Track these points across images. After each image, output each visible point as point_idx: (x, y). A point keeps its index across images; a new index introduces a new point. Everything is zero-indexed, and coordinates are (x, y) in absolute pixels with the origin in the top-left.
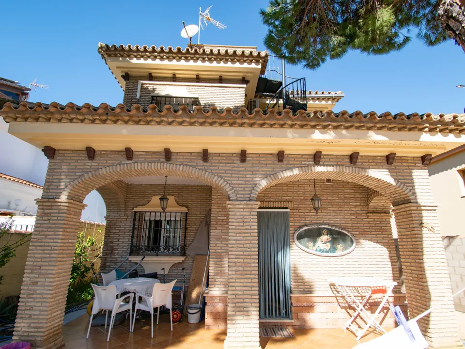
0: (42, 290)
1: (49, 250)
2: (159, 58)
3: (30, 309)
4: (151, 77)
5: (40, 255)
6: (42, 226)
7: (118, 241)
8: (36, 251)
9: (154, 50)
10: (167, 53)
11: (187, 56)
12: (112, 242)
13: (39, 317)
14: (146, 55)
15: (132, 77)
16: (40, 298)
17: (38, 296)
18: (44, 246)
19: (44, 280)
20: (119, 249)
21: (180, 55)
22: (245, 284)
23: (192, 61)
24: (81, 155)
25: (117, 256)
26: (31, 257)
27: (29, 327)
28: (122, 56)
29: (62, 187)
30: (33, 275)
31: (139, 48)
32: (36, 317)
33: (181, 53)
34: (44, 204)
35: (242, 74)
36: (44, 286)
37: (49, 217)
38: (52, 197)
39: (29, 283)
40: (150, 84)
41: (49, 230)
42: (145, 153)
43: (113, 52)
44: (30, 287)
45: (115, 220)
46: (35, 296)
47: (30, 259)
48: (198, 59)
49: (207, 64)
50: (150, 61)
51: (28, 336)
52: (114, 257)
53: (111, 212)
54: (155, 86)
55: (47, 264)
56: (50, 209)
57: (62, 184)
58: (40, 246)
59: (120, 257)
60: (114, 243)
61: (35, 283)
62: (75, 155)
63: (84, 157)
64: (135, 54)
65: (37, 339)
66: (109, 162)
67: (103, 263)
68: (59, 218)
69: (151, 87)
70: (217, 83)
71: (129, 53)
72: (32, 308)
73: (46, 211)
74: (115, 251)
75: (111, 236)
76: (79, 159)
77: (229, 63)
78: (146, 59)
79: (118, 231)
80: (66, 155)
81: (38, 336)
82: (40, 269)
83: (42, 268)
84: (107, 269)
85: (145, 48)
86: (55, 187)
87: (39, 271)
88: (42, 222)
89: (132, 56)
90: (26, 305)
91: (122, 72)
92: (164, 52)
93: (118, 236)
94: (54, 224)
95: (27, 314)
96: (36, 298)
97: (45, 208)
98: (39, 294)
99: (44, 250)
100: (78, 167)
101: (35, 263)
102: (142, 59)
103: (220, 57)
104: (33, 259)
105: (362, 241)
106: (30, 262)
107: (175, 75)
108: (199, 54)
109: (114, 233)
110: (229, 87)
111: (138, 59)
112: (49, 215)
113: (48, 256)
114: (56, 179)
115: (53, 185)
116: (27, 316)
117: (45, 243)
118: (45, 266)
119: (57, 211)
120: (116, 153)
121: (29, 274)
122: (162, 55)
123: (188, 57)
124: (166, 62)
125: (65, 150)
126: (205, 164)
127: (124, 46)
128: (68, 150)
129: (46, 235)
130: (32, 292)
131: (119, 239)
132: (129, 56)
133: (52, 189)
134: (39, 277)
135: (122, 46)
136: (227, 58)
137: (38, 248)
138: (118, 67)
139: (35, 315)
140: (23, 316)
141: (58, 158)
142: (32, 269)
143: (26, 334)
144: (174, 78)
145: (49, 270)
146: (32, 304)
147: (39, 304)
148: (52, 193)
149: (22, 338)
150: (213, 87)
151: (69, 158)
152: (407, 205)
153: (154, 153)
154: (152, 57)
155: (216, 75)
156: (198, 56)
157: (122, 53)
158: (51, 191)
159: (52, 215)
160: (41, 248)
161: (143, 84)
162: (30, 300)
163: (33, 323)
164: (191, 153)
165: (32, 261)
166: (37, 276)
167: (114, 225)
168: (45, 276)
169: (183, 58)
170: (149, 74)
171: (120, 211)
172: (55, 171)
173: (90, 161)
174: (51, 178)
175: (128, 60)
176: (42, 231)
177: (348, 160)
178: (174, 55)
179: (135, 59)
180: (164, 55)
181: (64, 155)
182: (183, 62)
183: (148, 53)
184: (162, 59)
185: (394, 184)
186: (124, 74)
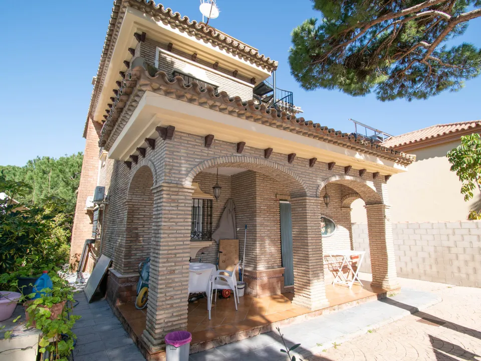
0: (180, 277)
1: (181, 237)
2: (187, 32)
3: (170, 299)
4: (170, 47)
5: (173, 243)
6: (171, 212)
7: (144, 227)
8: (169, 239)
9: (185, 22)
10: (197, 30)
11: (215, 40)
12: (136, 229)
13: (180, 304)
14: (175, 23)
15: (148, 39)
16: (180, 286)
17: (177, 284)
18: (176, 233)
19: (181, 267)
20: (145, 236)
21: (208, 37)
22: (317, 258)
23: (217, 47)
24: (197, 141)
25: (143, 244)
26: (165, 246)
27: (173, 316)
28: (147, 12)
29: (183, 172)
30: (170, 264)
31: (163, 8)
32: (177, 305)
33: (211, 36)
34: (172, 189)
35: (253, 75)
36: (182, 273)
37: (176, 203)
38: (175, 182)
39: (166, 272)
40: (168, 55)
41: (179, 217)
42: (249, 148)
43: (138, 4)
44: (168, 277)
45: (139, 204)
46: (174, 285)
47: (164, 248)
48: (223, 47)
49: (230, 55)
50: (177, 31)
51: (173, 325)
52: (140, 244)
53: (133, 194)
54: (174, 60)
55: (181, 251)
56: (176, 195)
57: (183, 169)
58: (173, 233)
59: (147, 244)
60: (139, 229)
61: (172, 272)
62: (192, 140)
63: (200, 143)
64: (163, 17)
65: (182, 326)
66: (223, 152)
67: (128, 252)
68: (186, 205)
69: (169, 59)
70: (231, 75)
71: (157, 13)
72: (172, 297)
73: (172, 197)
74: (140, 237)
75: (134, 221)
76: (196, 145)
77: (248, 62)
78: (173, 27)
79: (143, 216)
80: (183, 138)
81: (182, 324)
82: (175, 257)
83: (178, 255)
84: (132, 257)
85: (177, 15)
86: (177, 172)
87: (175, 259)
88: (171, 208)
89: (159, 18)
90: (165, 295)
91: (138, 29)
92: (195, 28)
93: (142, 221)
94: (182, 210)
95: (168, 304)
96: (176, 286)
97: (171, 193)
98: (177, 282)
99: (176, 237)
100: (196, 153)
101: (170, 252)
102: (169, 25)
103: (242, 53)
104: (167, 248)
105: (338, 226)
106: (163, 250)
107: (196, 54)
108: (226, 43)
109: (138, 219)
110: (241, 83)
111: (165, 24)
112: (176, 201)
113: (182, 243)
114: (177, 163)
115: (174, 169)
116: (168, 306)
117: (177, 230)
118: (179, 253)
119: (184, 198)
120: (228, 144)
121: (164, 263)
122: (191, 29)
123: (216, 42)
124: (193, 38)
125: (181, 132)
126: (290, 165)
127: (154, 3)
128: (184, 133)
129: (176, 223)
130: (170, 281)
131: (144, 225)
132: (155, 16)
133: (174, 173)
134: (175, 265)
135: (152, 3)
136: (248, 56)
137: (170, 236)
138: (135, 23)
139: (176, 303)
140: (165, 307)
141: (175, 140)
142: (167, 258)
143: (170, 324)
144: (194, 57)
145: (184, 257)
146: (172, 293)
147: (179, 292)
148: (174, 177)
149: (165, 330)
150: (228, 78)
151: (186, 142)
152: (380, 205)
153: (256, 149)
154: (181, 28)
155: (232, 68)
156: (224, 45)
157: (148, 10)
158: (173, 175)
159: (179, 201)
160: (173, 236)
161: (160, 52)
162: (170, 289)
163: (175, 312)
164: (281, 154)
165: (165, 250)
166: (173, 264)
167: (138, 210)
168: (183, 263)
169: (211, 41)
170: (170, 43)
171: (144, 195)
172: (175, 153)
173: (206, 149)
174: (171, 161)
175: (153, 20)
176: (172, 218)
177: (359, 173)
178: (203, 35)
179: (161, 22)
180: (194, 31)
181: (181, 137)
182: (209, 45)
183: (177, 22)
184: (190, 33)
185: (376, 191)
186: (140, 33)
